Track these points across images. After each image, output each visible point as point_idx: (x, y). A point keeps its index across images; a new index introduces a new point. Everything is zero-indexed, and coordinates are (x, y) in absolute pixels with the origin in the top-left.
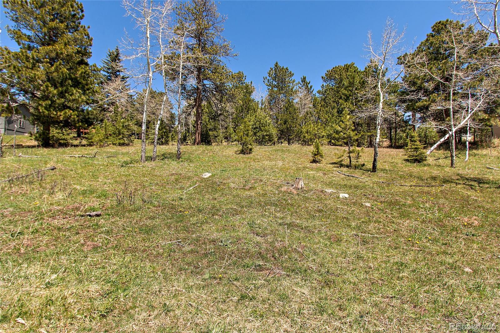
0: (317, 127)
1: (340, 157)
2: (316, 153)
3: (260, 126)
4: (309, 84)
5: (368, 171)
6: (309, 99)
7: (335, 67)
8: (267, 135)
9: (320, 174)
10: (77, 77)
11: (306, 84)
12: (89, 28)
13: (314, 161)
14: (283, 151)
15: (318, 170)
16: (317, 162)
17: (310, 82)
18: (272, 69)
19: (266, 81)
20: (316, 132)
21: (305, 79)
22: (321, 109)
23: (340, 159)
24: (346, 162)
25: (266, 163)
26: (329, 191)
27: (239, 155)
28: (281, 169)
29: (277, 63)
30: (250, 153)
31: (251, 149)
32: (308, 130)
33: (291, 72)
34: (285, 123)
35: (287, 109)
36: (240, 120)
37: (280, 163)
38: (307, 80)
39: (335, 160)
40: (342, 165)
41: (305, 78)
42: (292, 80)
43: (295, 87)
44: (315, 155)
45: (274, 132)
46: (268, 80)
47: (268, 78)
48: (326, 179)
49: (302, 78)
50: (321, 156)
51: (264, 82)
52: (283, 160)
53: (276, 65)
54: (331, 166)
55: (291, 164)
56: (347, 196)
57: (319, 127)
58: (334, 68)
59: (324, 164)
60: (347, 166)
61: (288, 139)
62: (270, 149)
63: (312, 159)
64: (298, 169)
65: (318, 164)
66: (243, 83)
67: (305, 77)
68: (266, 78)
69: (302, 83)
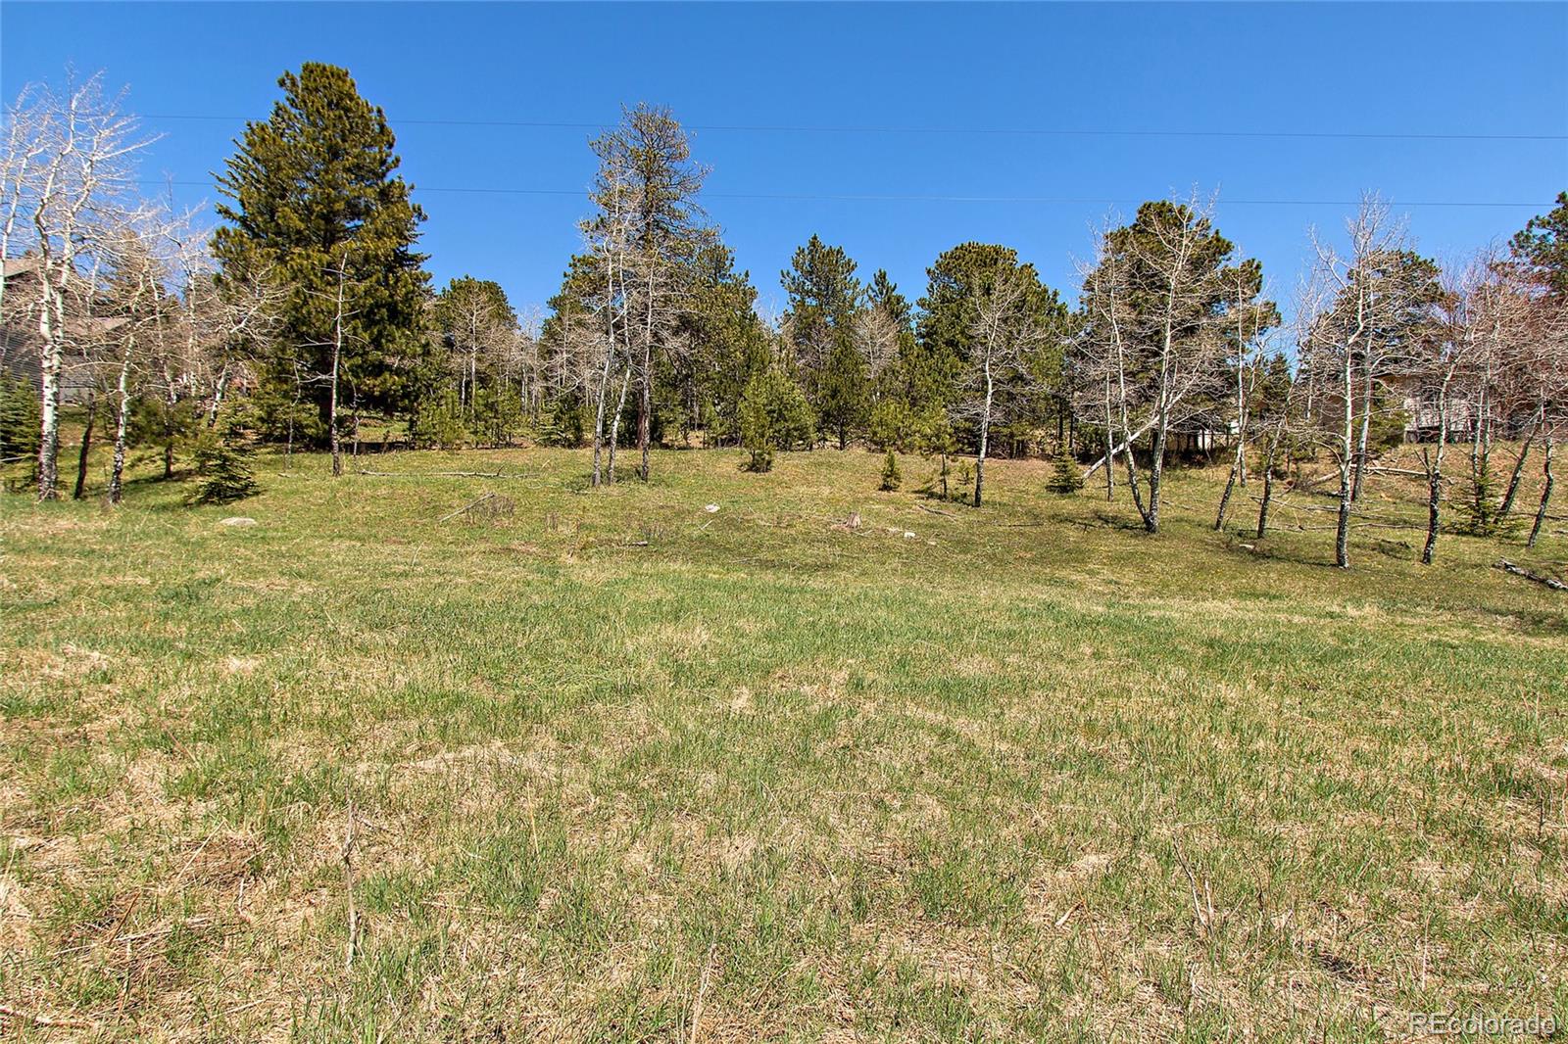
0: (901, 412)
1: (928, 482)
2: (889, 473)
3: (780, 410)
4: (893, 290)
5: (969, 505)
6: (891, 334)
7: (960, 246)
8: (796, 429)
9: (891, 509)
10: (396, 303)
11: (887, 292)
12: (412, 188)
13: (886, 488)
14: (830, 465)
15: (891, 502)
16: (891, 489)
17: (895, 287)
18: (803, 250)
19: (788, 280)
20: (900, 424)
21: (884, 278)
22: (915, 365)
23: (928, 485)
24: (938, 489)
25: (803, 489)
26: (893, 529)
27: (747, 474)
28: (829, 501)
29: (815, 238)
30: (767, 470)
31: (769, 463)
32: (882, 419)
33: (850, 260)
34: (833, 397)
35: (839, 361)
36: (730, 387)
37: (826, 491)
38: (890, 281)
39: (921, 487)
40: (932, 495)
41: (883, 276)
42: (851, 279)
43: (859, 299)
44: (888, 476)
45: (810, 420)
46: (794, 279)
47: (793, 273)
48: (898, 515)
49: (878, 274)
50: (898, 479)
51: (782, 282)
52: (831, 484)
53: (814, 242)
54: (914, 495)
55: (844, 492)
56: (913, 535)
57: (906, 413)
58: (957, 248)
59: (903, 493)
60: (940, 497)
61: (841, 433)
62: (805, 462)
63: (881, 482)
64: (856, 501)
65: (892, 493)
66: (725, 275)
67: (885, 273)
68: (788, 273)
69: (876, 288)
